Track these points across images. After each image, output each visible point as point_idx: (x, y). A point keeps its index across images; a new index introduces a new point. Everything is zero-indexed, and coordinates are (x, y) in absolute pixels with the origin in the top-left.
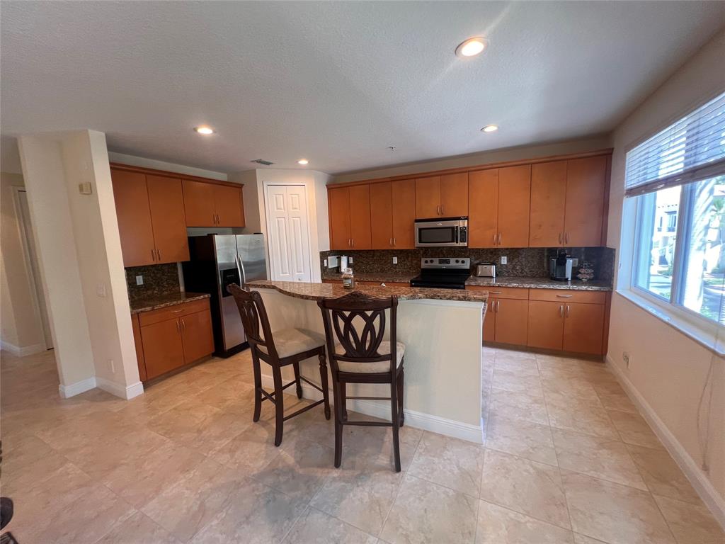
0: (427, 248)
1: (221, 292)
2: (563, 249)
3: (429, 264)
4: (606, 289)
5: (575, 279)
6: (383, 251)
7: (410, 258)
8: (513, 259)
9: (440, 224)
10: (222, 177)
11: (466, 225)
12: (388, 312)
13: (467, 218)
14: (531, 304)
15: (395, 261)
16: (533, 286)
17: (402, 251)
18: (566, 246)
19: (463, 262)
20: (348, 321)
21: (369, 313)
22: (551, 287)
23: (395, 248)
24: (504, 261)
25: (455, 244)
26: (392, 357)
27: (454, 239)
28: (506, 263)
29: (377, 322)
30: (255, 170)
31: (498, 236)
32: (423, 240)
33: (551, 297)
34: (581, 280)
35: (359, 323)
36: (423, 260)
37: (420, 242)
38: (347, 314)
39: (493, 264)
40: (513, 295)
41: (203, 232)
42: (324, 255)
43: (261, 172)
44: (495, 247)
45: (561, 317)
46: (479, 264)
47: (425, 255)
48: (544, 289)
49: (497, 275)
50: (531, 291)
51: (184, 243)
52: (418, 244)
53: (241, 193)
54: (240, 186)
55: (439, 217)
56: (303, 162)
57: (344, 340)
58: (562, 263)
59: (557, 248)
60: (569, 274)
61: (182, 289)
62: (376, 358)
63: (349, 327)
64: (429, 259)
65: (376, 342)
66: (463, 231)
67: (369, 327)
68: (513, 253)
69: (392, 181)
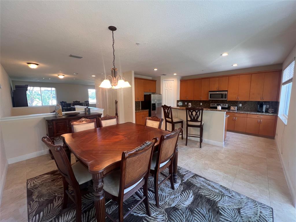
0: (213, 100)
1: (152, 109)
2: (262, 102)
3: (213, 105)
4: (276, 115)
5: (267, 111)
6: (197, 101)
7: (206, 104)
8: (244, 105)
9: (218, 93)
10: (151, 78)
11: (227, 93)
12: (201, 111)
13: (227, 91)
14: (248, 118)
15: (201, 104)
16: (249, 113)
17: (204, 101)
18: (263, 101)
19: (225, 105)
20: (192, 113)
21: (197, 111)
22: (255, 113)
23: (201, 100)
24: (241, 105)
25: (222, 99)
26: (201, 121)
27: (222, 97)
28: (241, 106)
29: (198, 113)
30: (160, 77)
31: (238, 97)
32: (211, 98)
33: (256, 117)
34: (269, 112)
35: (194, 113)
36: (211, 104)
37: (210, 98)
38: (192, 111)
39: (236, 106)
40: (242, 115)
41: (148, 94)
42: (178, 101)
43: (162, 77)
44: (237, 100)
45: (258, 123)
46: (231, 106)
47: (212, 102)
48: (253, 114)
49: (237, 110)
50: (248, 115)
51: (143, 96)
52: (209, 99)
53: (156, 83)
54: (155, 81)
55: (218, 90)
56: (175, 74)
57: (190, 117)
58: (261, 106)
59: (260, 101)
60: (264, 110)
61: (141, 108)
62: (197, 121)
63: (192, 114)
64: (213, 104)
65: (198, 117)
66: (226, 95)
67: (196, 114)
68: (244, 103)
69: (202, 79)
